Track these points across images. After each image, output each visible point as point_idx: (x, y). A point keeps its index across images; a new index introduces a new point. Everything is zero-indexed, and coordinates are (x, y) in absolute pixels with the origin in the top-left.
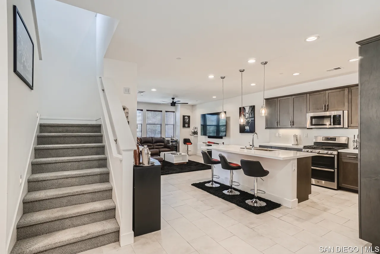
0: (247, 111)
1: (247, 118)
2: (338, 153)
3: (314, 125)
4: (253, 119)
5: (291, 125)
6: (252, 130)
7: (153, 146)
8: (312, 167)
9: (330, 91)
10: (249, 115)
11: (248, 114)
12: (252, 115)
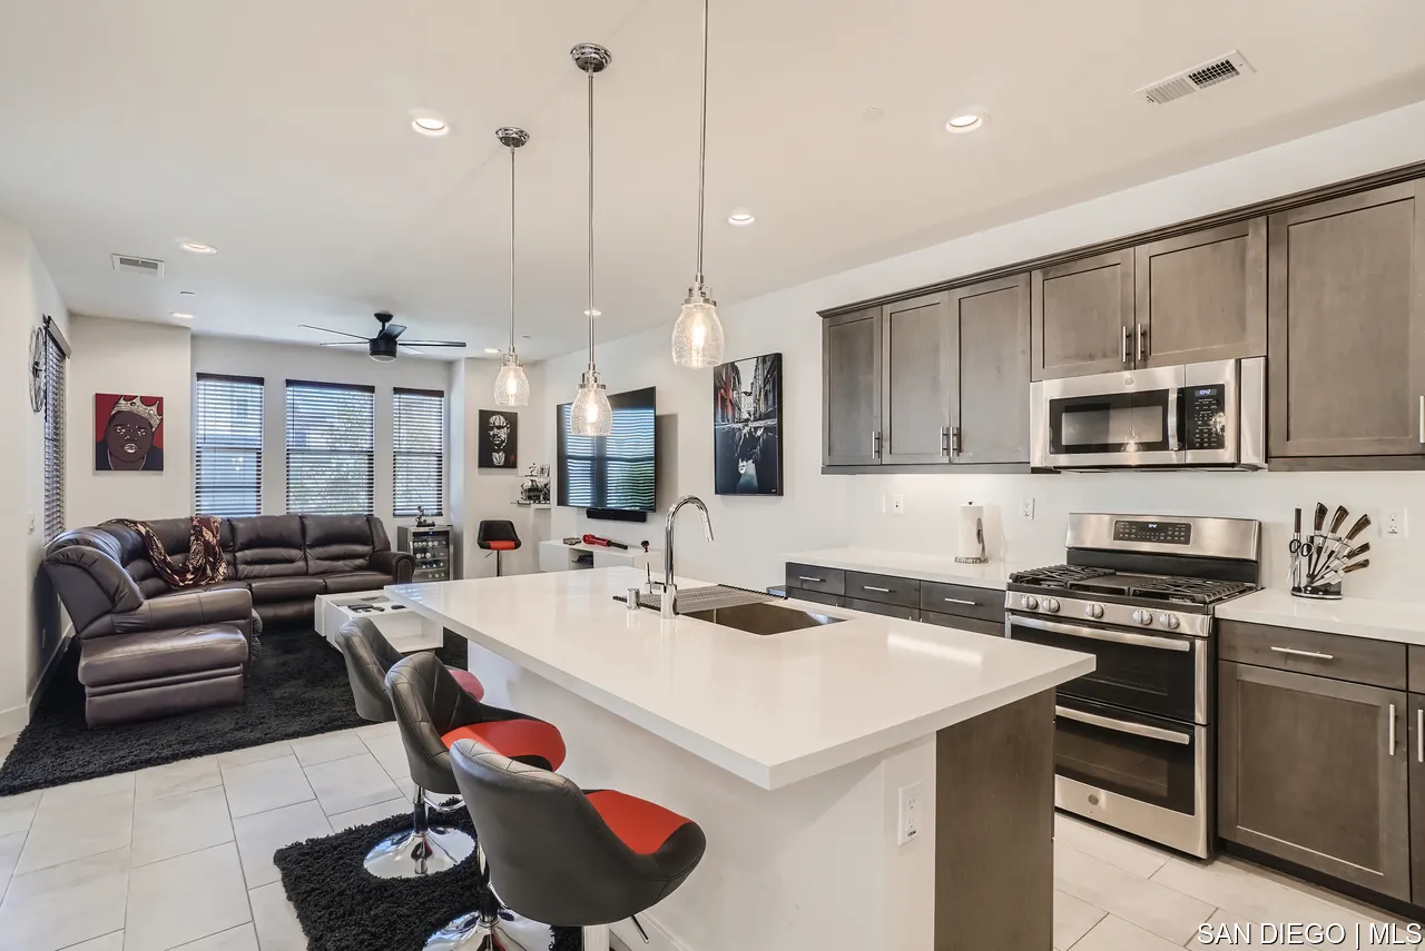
0: (746, 386)
1: (747, 420)
2: (1216, 623)
3: (1070, 449)
4: (772, 422)
5: (948, 449)
6: (770, 482)
7: (306, 560)
8: (1060, 710)
9: (1157, 247)
10: (757, 401)
11: (752, 397)
12: (770, 402)
